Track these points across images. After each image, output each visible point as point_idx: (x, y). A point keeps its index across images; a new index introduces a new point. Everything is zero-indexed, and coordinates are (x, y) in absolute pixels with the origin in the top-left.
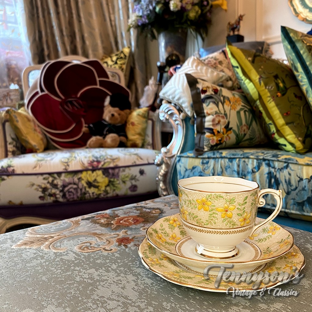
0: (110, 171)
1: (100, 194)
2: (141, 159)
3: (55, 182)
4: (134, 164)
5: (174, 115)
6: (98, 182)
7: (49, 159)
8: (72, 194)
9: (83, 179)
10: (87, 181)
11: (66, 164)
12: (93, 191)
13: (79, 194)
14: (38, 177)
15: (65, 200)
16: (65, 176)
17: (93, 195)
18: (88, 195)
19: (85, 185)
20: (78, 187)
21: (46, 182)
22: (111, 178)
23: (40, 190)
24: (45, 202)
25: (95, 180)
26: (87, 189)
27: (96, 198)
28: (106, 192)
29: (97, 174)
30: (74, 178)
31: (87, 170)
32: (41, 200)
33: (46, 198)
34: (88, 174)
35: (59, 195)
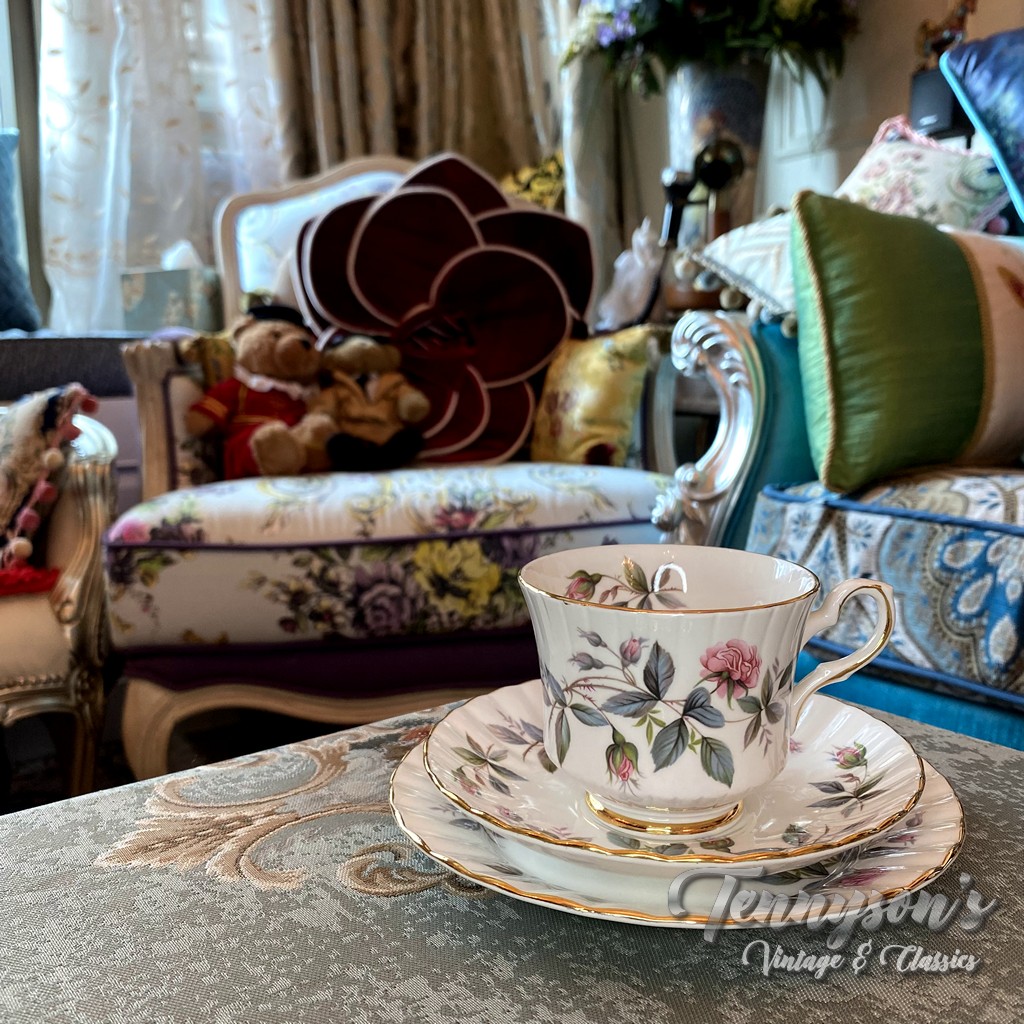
0: (507, 543)
1: (473, 618)
2: (609, 504)
3: (332, 574)
4: (585, 521)
5: (726, 351)
6: (466, 579)
7: (310, 498)
8: (383, 614)
9: (419, 569)
10: (432, 575)
11: (364, 517)
12: (451, 608)
13: (406, 616)
14: (276, 558)
15: (362, 634)
16: (363, 557)
17: (452, 622)
18: (434, 619)
19: (426, 586)
20: (404, 594)
21: (301, 572)
22: (507, 566)
23: (284, 597)
24: (298, 636)
25: (458, 571)
26: (433, 601)
27: (460, 630)
28: (492, 611)
29: (463, 550)
30: (391, 562)
31: (430, 538)
32: (286, 630)
33: (302, 625)
34: (436, 552)
35: (344, 618)
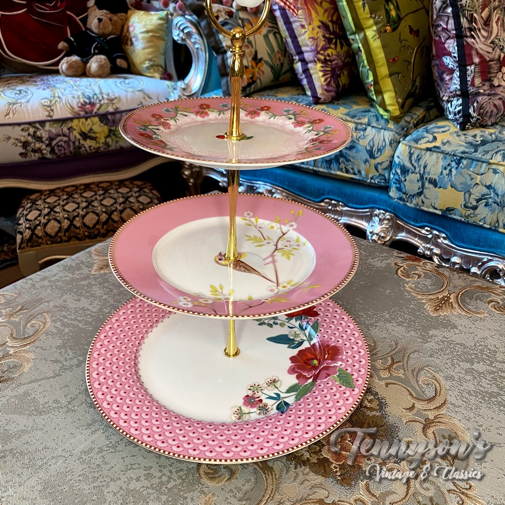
0: (109, 117)
1: (99, 147)
2: (150, 98)
3: (38, 133)
4: (141, 106)
5: (193, 35)
6: (95, 133)
8: (63, 149)
9: (75, 130)
10: (80, 132)
12: (90, 145)
13: (72, 148)
14: (13, 128)
15: (54, 156)
16: (50, 127)
17: (90, 150)
18: (83, 149)
19: (78, 136)
20: (70, 140)
21: (25, 133)
22: (111, 126)
23: (20, 144)
25: (91, 129)
26: (82, 142)
27: (94, 153)
28: (106, 143)
30: (62, 127)
31: (78, 117)
32: (22, 157)
33: (29, 155)
34: (81, 122)
35: (46, 151)
